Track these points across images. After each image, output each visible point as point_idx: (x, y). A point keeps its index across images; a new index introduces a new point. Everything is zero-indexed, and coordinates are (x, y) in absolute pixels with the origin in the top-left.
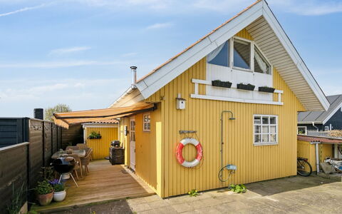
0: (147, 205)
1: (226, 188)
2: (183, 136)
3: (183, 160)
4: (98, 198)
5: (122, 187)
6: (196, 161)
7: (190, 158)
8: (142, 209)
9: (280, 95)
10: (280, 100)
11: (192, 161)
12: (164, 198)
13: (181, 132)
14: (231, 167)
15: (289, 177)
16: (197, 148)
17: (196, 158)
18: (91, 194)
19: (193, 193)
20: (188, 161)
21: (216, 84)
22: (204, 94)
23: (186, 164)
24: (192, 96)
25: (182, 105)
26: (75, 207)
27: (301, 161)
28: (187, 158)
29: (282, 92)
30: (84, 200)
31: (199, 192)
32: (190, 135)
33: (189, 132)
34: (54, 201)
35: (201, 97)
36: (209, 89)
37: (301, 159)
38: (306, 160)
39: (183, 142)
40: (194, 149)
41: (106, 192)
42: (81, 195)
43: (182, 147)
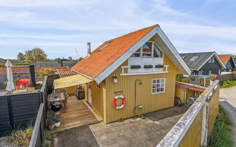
0: (99, 128)
1: (137, 117)
2: (116, 94)
3: (116, 106)
4: (75, 125)
5: (86, 117)
6: (122, 106)
7: (120, 105)
8: (97, 130)
9: (167, 68)
10: (167, 70)
11: (121, 105)
12: (107, 124)
13: (115, 93)
14: (140, 107)
15: (170, 108)
16: (123, 99)
17: (122, 104)
18: (72, 122)
19: (121, 120)
20: (119, 106)
21: (133, 67)
22: (127, 73)
23: (117, 108)
24: (121, 75)
25: (116, 81)
26: (66, 130)
27: (177, 98)
28: (118, 105)
29: (168, 66)
30: (69, 126)
31: (124, 119)
32: (120, 93)
33: (119, 92)
34: (55, 127)
35: (125, 74)
36: (129, 70)
37: (176, 98)
38: (179, 99)
39: (116, 97)
40: (122, 100)
41: (79, 120)
42: (67, 123)
43: (115, 100)
